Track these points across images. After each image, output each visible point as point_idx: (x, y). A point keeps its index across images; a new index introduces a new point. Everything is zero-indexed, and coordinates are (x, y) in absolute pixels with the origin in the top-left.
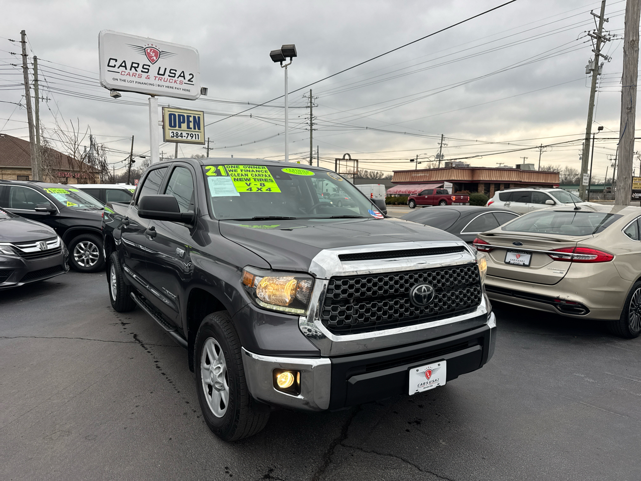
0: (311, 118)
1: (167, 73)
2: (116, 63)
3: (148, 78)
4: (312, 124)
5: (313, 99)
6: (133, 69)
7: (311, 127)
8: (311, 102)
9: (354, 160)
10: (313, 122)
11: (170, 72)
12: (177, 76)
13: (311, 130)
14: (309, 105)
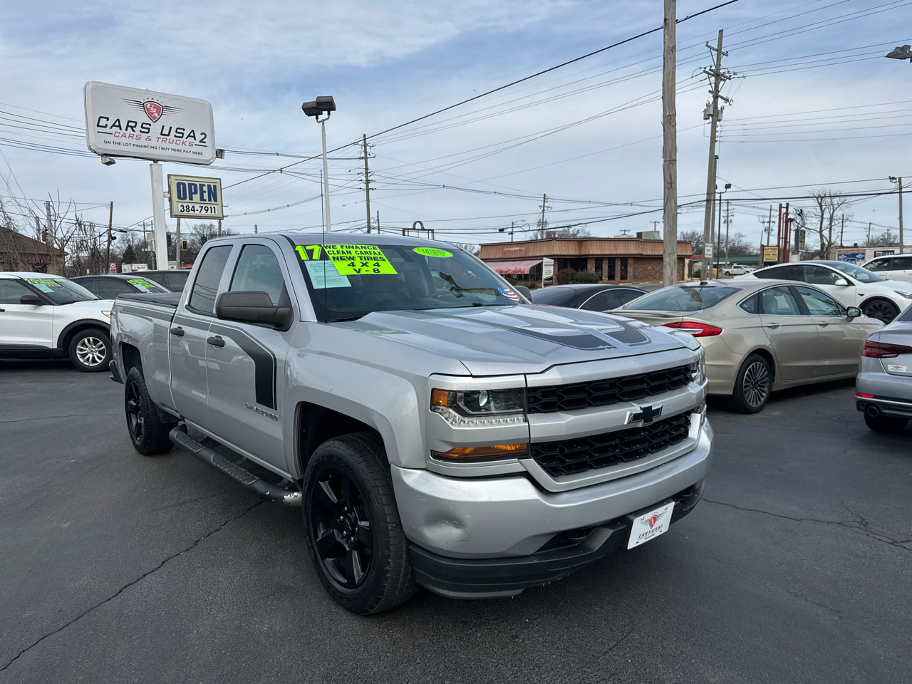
0: (367, 173)
4: (368, 182)
5: (368, 147)
7: (367, 186)
8: (365, 152)
9: (429, 230)
10: (370, 178)
13: (368, 189)
14: (363, 155)
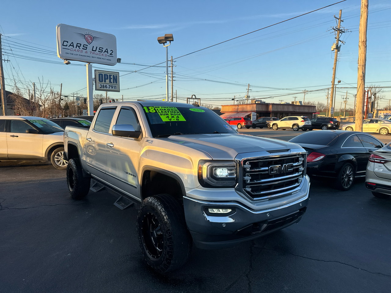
0: (172, 73)
1: (98, 49)
2: (67, 44)
3: (86, 52)
6: (78, 47)
9: (198, 99)
10: (173, 76)
11: (99, 49)
12: (103, 51)
13: (173, 80)
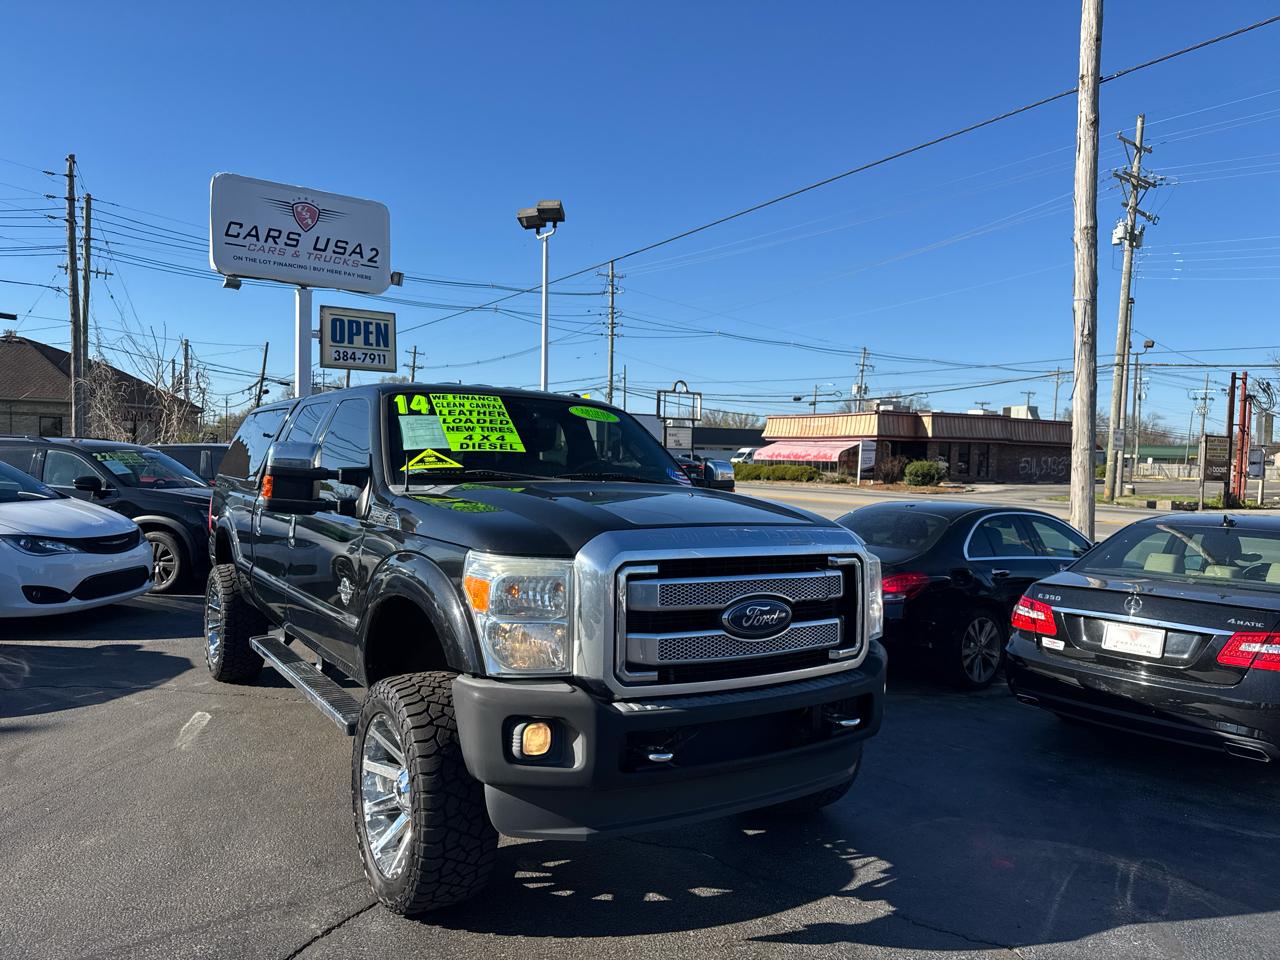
0: (613, 313)
4: (613, 326)
7: (612, 331)
9: (694, 394)
